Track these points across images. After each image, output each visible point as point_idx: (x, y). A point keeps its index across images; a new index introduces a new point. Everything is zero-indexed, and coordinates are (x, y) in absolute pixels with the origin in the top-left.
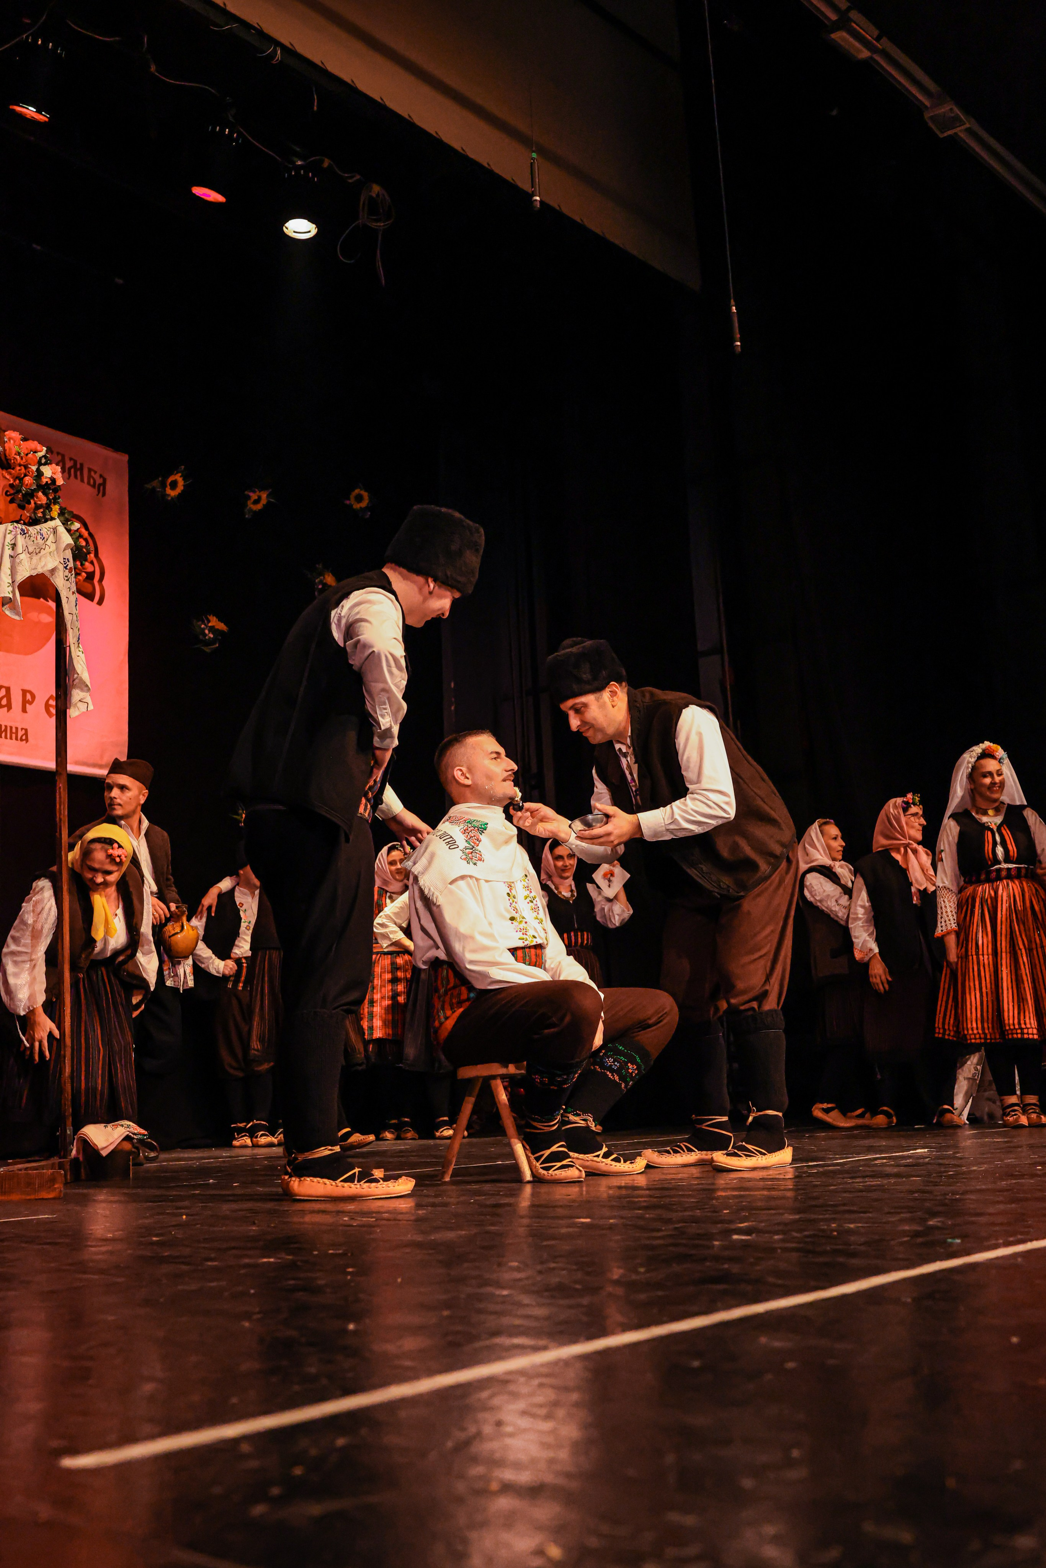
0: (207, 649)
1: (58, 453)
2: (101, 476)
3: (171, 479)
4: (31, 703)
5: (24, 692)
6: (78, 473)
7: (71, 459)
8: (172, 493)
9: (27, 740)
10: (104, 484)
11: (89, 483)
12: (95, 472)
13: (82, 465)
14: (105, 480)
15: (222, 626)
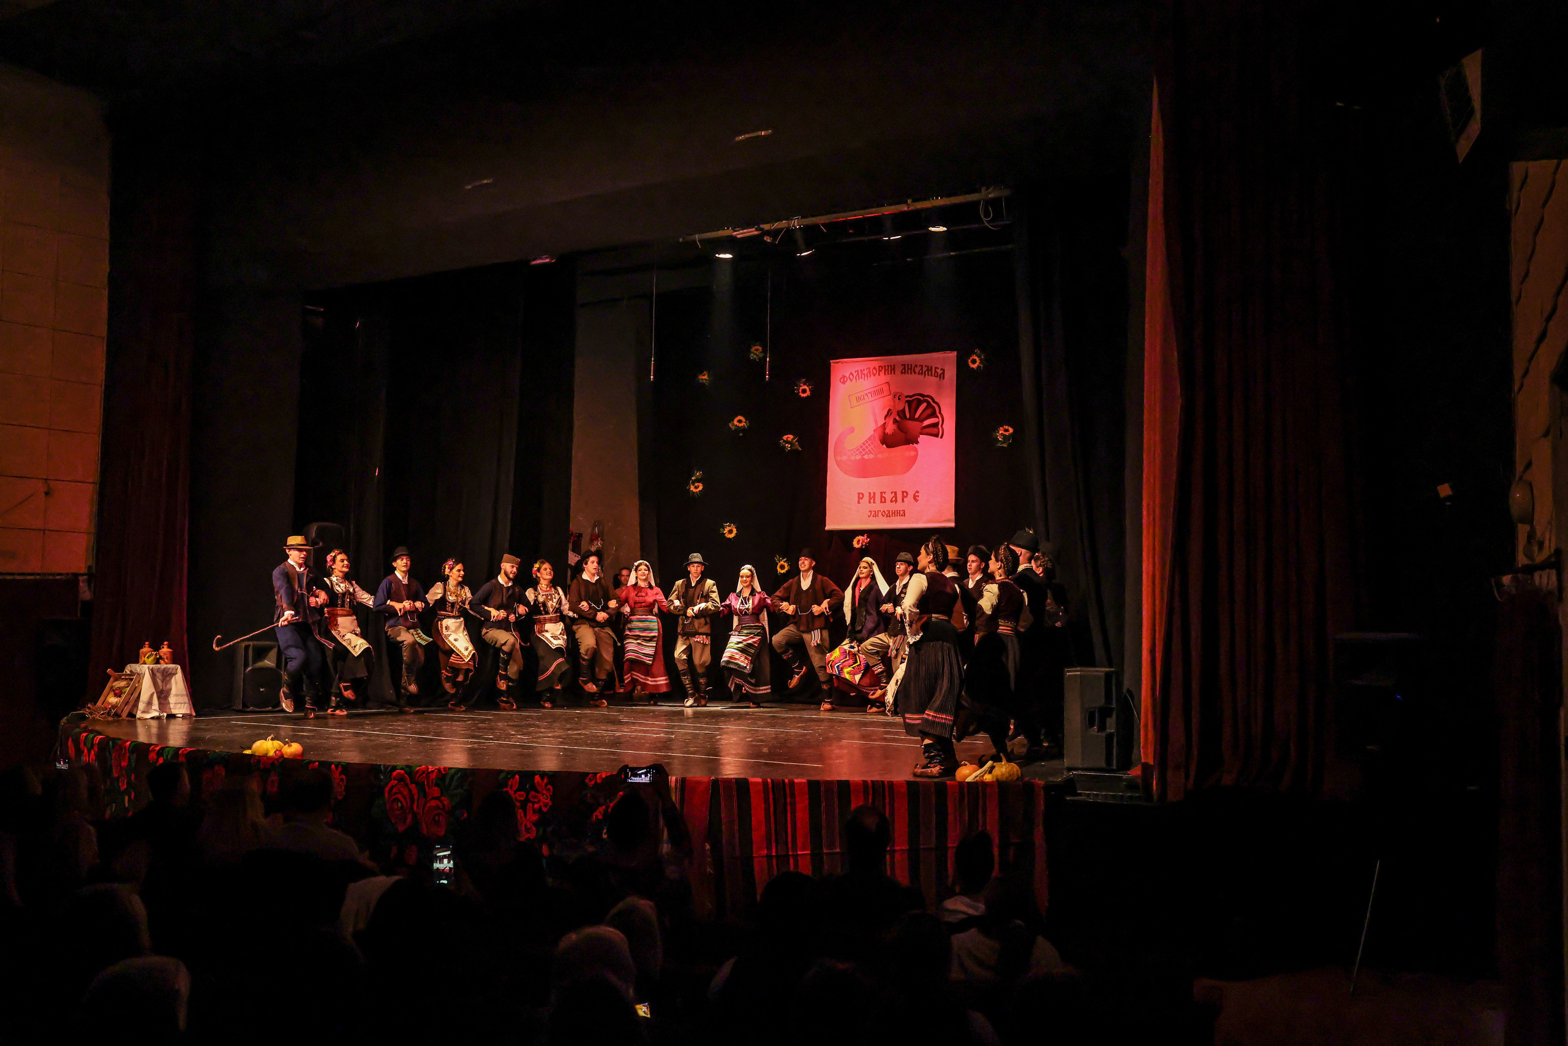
0: (1005, 445)
1: (920, 366)
2: (941, 369)
3: (971, 358)
4: (906, 497)
5: (903, 492)
6: (930, 372)
7: (926, 366)
8: (975, 366)
9: (904, 515)
10: (943, 373)
11: (935, 376)
12: (938, 368)
13: (931, 367)
14: (944, 370)
15: (1011, 430)
